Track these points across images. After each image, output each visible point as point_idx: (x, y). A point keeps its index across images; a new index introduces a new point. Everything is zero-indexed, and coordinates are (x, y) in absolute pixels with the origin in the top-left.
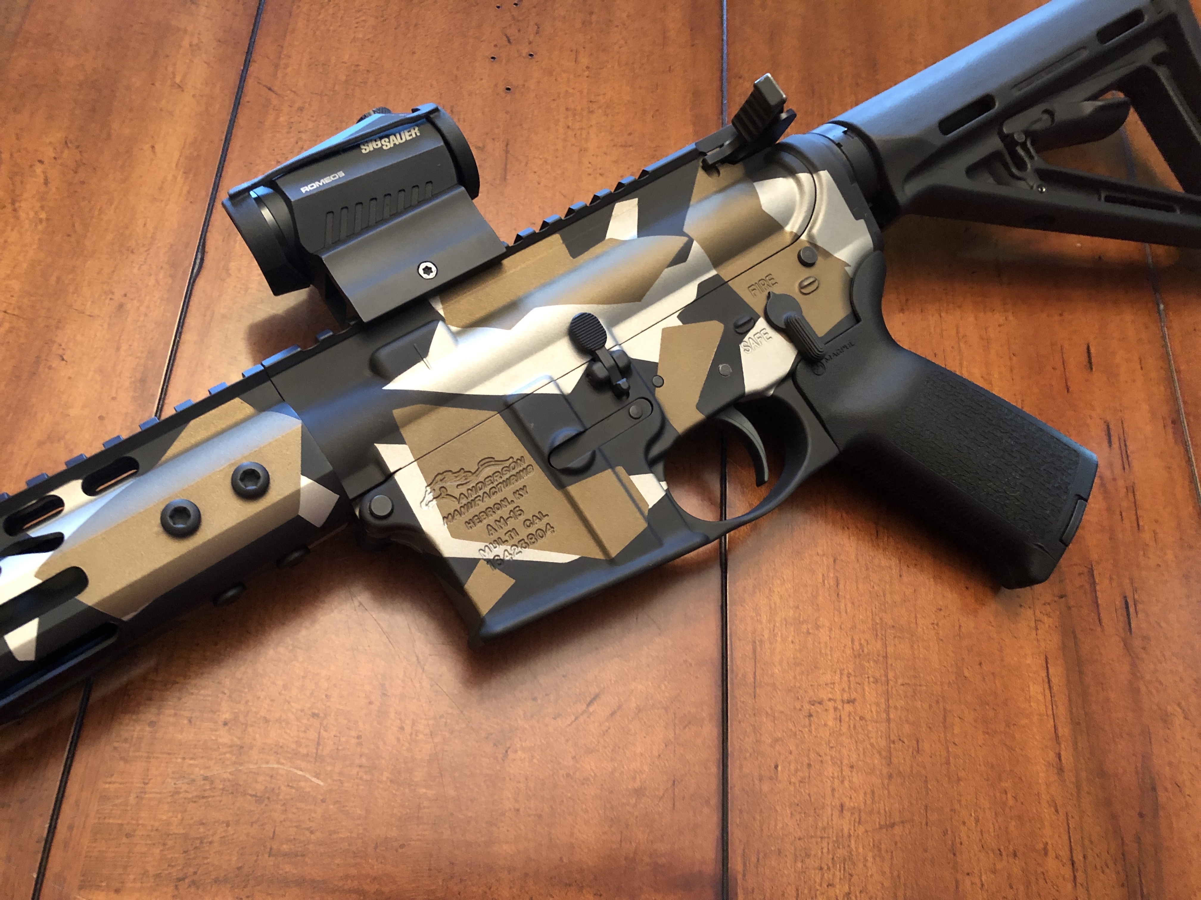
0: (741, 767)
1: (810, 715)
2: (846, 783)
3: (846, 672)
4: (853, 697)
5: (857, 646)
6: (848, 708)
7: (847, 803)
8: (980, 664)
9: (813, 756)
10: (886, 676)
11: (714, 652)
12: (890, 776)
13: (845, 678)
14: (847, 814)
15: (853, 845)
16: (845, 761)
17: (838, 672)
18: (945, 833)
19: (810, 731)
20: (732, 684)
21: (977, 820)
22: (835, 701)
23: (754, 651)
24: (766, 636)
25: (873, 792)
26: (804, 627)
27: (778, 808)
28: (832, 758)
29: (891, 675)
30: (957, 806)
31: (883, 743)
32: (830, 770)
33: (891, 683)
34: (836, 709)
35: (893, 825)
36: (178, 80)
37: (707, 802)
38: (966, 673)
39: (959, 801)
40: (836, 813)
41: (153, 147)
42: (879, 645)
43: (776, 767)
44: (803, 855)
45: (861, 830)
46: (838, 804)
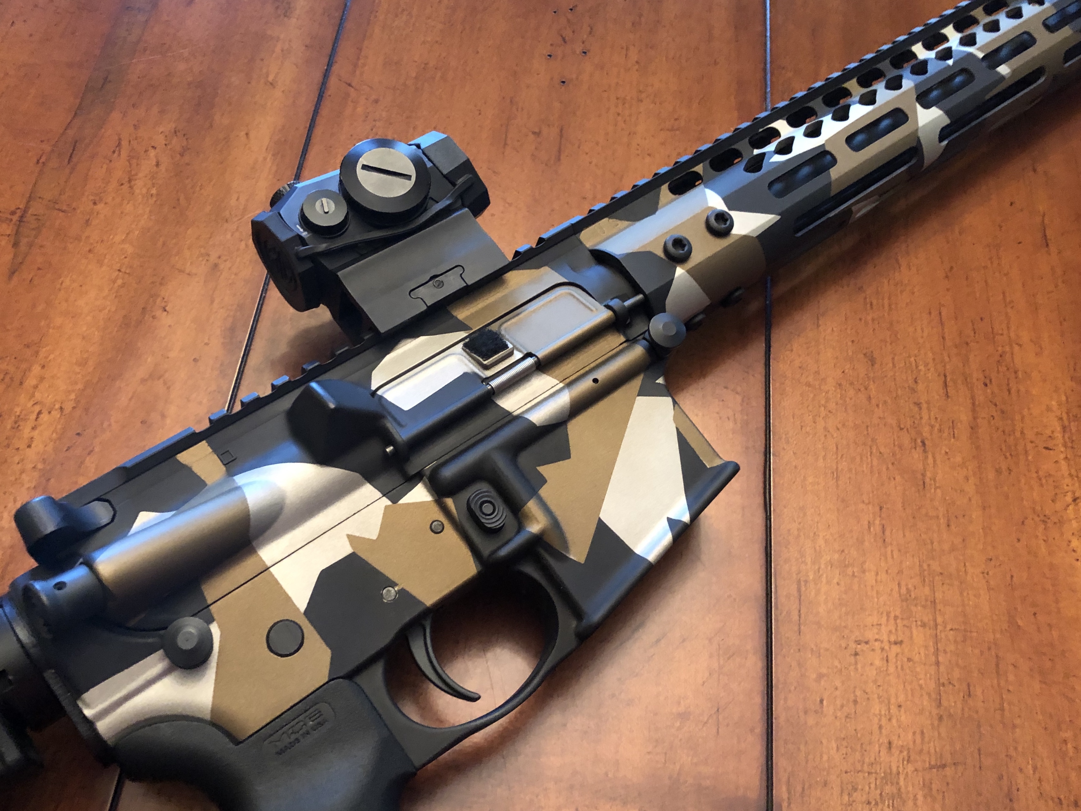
0: (786, 699)
1: (856, 654)
2: (894, 721)
3: (892, 615)
4: (900, 639)
5: (904, 591)
6: (895, 649)
7: (895, 742)
8: (1035, 614)
9: (858, 693)
10: (935, 620)
11: (758, 588)
12: (940, 718)
13: (892, 621)
14: (895, 751)
15: (902, 782)
16: (893, 700)
17: (885, 614)
18: (1001, 778)
19: (856, 669)
20: (777, 620)
21: (1035, 769)
22: (882, 642)
24: (811, 578)
25: (922, 733)
26: (850, 571)
27: (825, 741)
28: (879, 697)
29: (939, 620)
30: (1013, 754)
31: (932, 685)
32: (877, 708)
33: (939, 628)
34: (882, 649)
35: (944, 766)
36: (271, 78)
37: (752, 730)
38: (1020, 623)
39: (1016, 749)
40: (884, 750)
41: (247, 134)
42: (927, 590)
43: (821, 701)
44: (850, 788)
45: (910, 768)
46: (886, 741)
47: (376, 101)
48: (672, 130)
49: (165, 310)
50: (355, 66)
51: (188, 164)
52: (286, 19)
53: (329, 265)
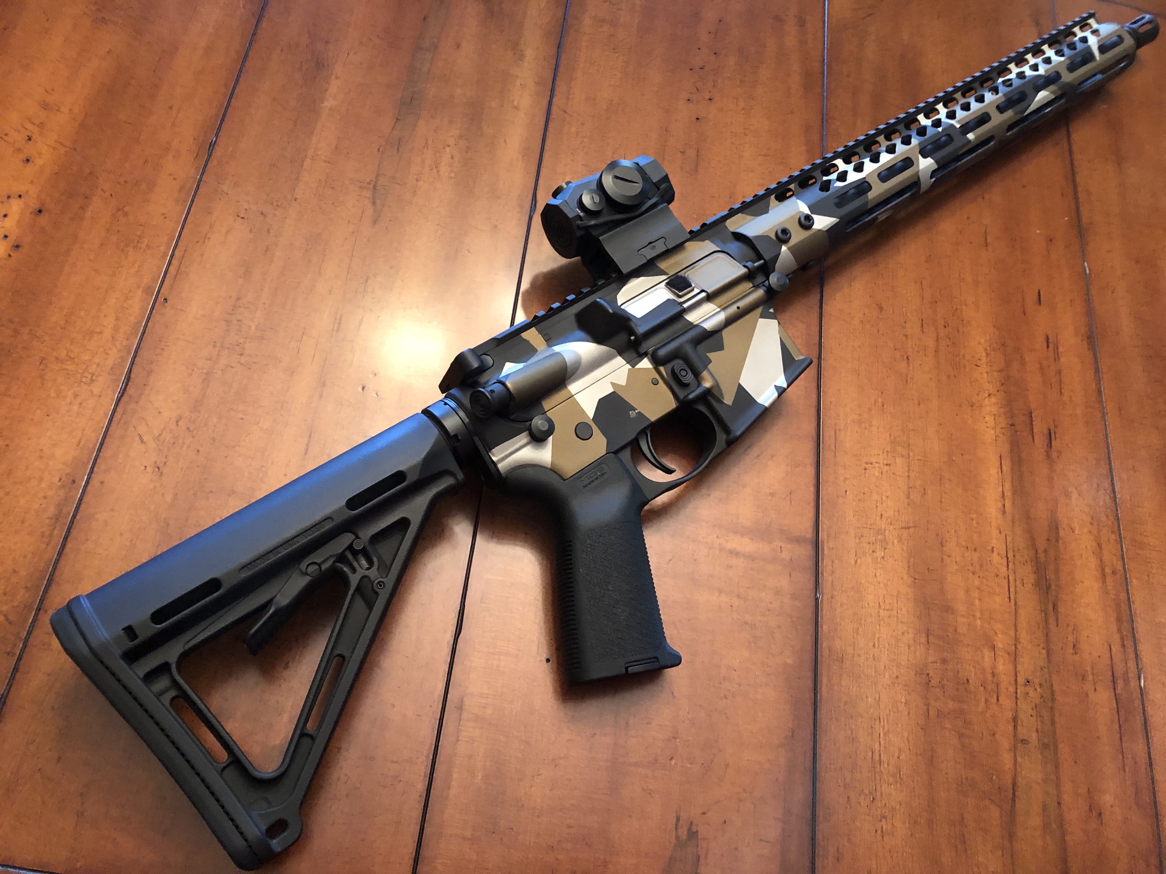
0: (827, 490)
1: (865, 469)
2: (884, 504)
3: (886, 450)
4: (889, 463)
5: (892, 438)
6: (886, 467)
7: (884, 514)
8: (962, 455)
9: (866, 489)
11: (813, 433)
12: (909, 505)
13: (885, 454)
14: (884, 519)
15: (887, 534)
16: (884, 494)
17: (881, 449)
18: (938, 535)
19: (865, 477)
20: (823, 449)
21: (956, 531)
22: (879, 463)
23: (835, 433)
24: (842, 427)
25: (899, 511)
26: (863, 425)
27: (847, 512)
28: (877, 491)
29: (911, 454)
30: (945, 523)
31: (905, 488)
32: (875, 497)
33: (911, 458)
34: (880, 467)
35: (909, 528)
36: (515, 103)
37: (809, 504)
38: (954, 459)
39: (946, 521)
40: (878, 518)
41: (505, 141)
42: (905, 439)
43: (846, 492)
44: (860, 535)
45: (891, 527)
46: (879, 514)
47: (583, 124)
48: (765, 156)
49: (469, 252)
50: (568, 98)
51: (471, 159)
52: (520, 62)
53: (594, 233)
